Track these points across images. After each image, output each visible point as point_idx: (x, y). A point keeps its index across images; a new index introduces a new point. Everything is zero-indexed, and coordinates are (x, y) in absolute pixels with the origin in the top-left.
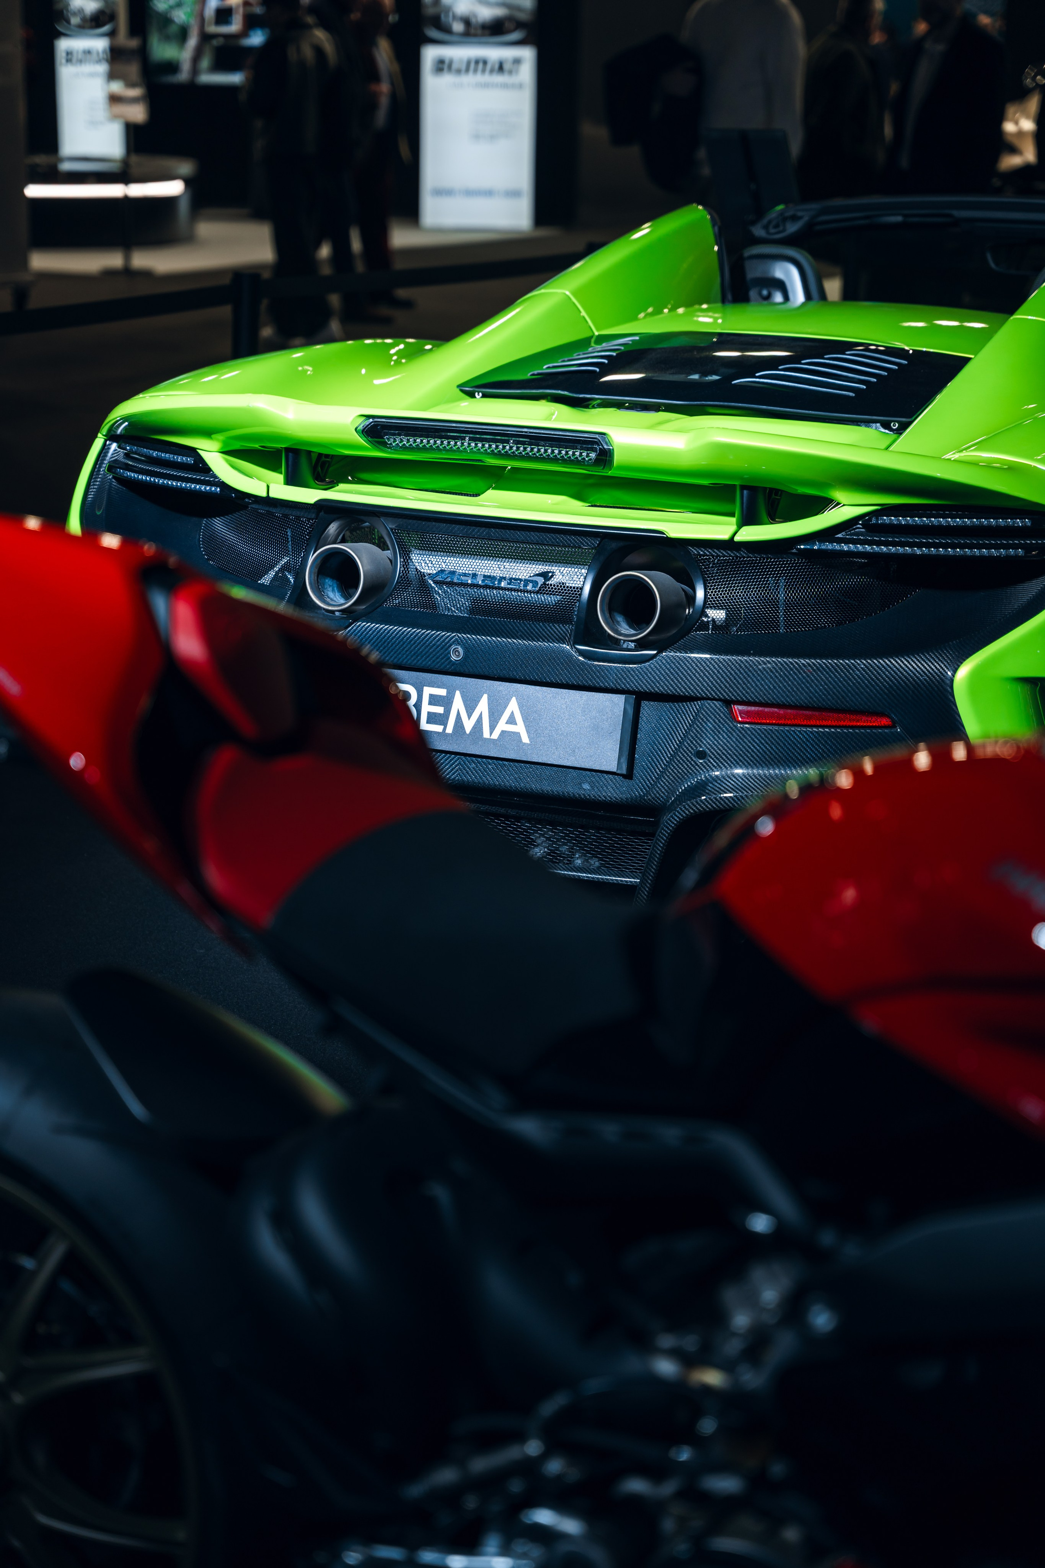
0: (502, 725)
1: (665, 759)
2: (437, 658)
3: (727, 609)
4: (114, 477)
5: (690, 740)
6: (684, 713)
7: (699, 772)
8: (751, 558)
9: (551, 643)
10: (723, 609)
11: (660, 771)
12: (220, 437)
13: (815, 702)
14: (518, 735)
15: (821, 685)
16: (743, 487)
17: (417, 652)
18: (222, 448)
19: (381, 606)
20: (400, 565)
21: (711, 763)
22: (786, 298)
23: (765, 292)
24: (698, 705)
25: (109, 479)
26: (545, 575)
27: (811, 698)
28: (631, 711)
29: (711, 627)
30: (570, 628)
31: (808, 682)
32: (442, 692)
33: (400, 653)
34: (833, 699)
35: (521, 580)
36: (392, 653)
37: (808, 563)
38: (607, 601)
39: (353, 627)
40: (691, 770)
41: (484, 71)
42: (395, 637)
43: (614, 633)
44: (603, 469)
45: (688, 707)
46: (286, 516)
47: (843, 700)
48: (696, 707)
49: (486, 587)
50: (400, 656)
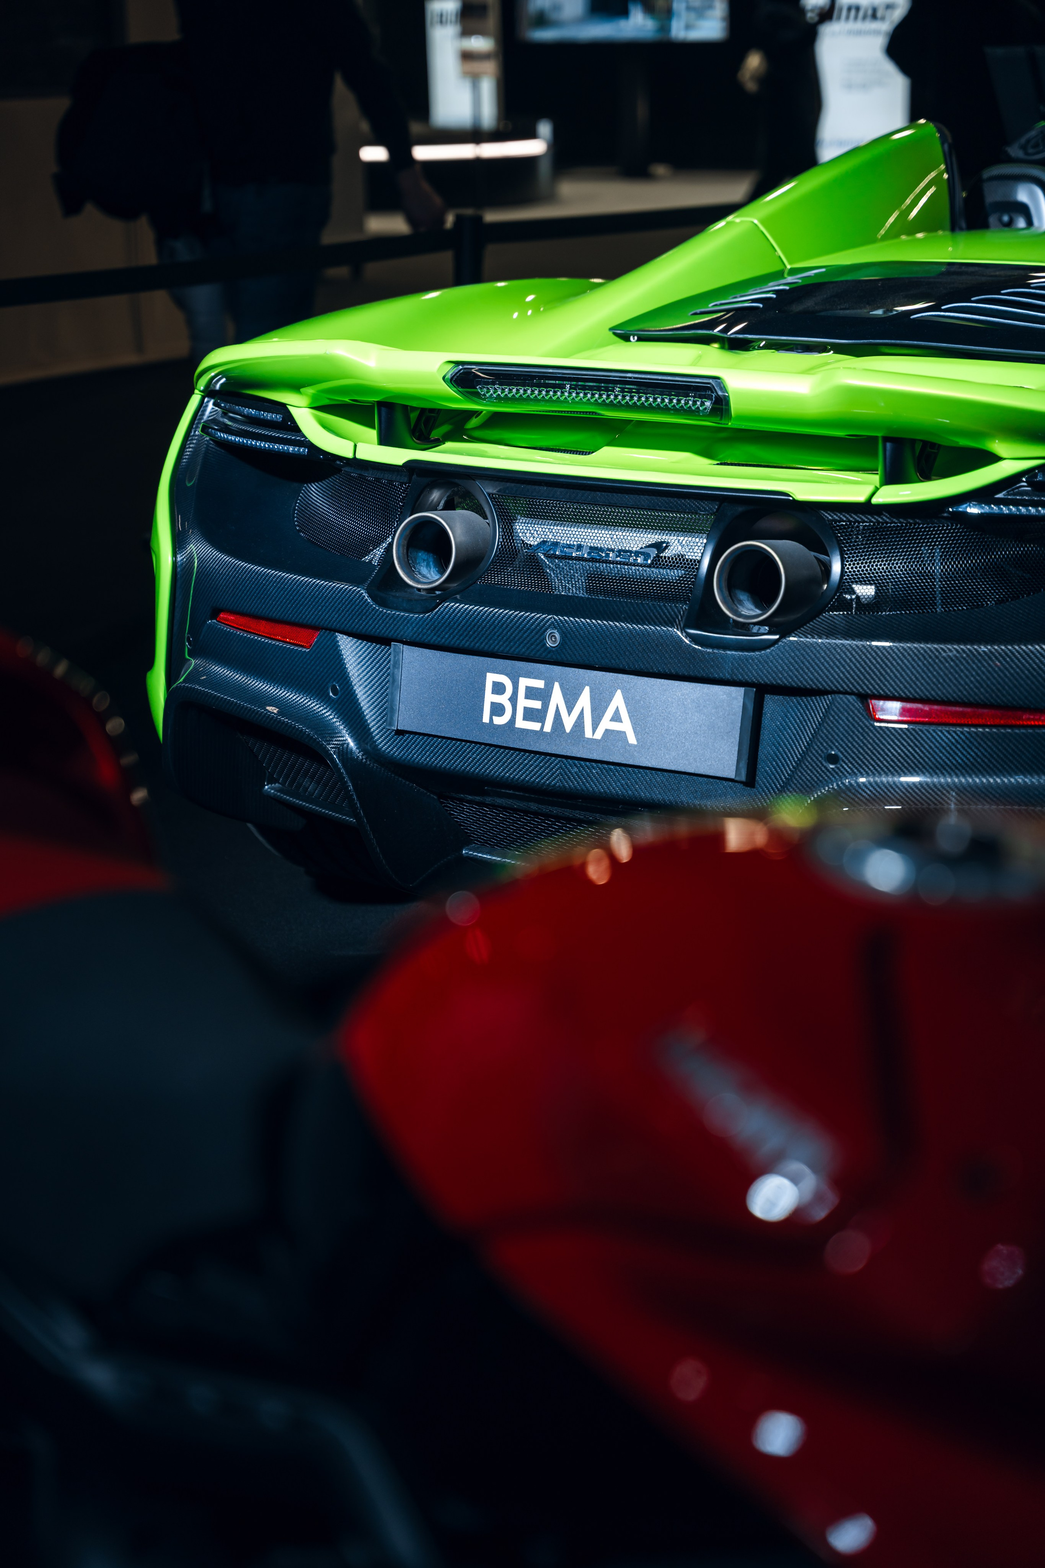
0: (606, 723)
1: (792, 764)
2: (532, 644)
3: (875, 583)
4: (211, 439)
5: (820, 742)
6: (813, 710)
7: (830, 779)
8: (895, 523)
9: (659, 626)
10: (871, 584)
11: (785, 778)
12: (310, 391)
13: (965, 696)
14: (622, 735)
15: (972, 675)
16: (886, 439)
17: (509, 637)
18: (311, 403)
19: (475, 583)
20: (499, 535)
21: (845, 769)
22: (1030, 223)
23: (1006, 218)
24: (829, 699)
25: (207, 440)
26: (659, 546)
27: (960, 691)
28: (750, 707)
29: (854, 606)
30: (682, 609)
31: (957, 672)
32: (539, 684)
33: (491, 638)
34: (987, 692)
35: (631, 552)
36: (483, 638)
37: (963, 529)
38: (725, 576)
39: (440, 608)
40: (822, 776)
41: (856, 18)
42: (485, 619)
43: (733, 615)
44: (721, 419)
45: (818, 702)
46: (378, 480)
47: (999, 694)
48: (826, 702)
49: (593, 560)
50: (491, 642)
